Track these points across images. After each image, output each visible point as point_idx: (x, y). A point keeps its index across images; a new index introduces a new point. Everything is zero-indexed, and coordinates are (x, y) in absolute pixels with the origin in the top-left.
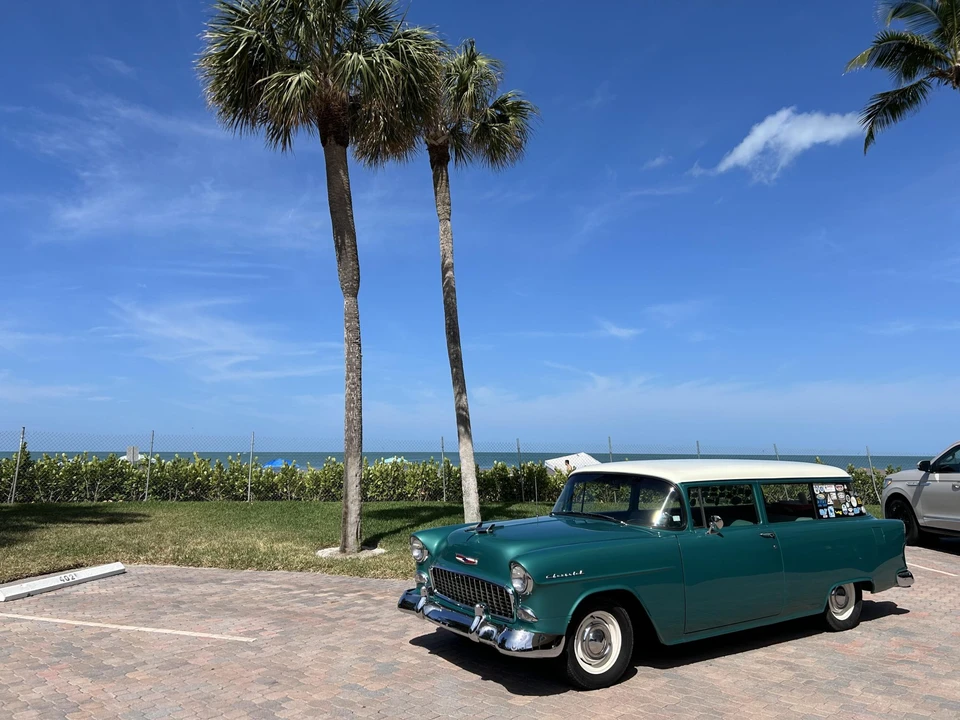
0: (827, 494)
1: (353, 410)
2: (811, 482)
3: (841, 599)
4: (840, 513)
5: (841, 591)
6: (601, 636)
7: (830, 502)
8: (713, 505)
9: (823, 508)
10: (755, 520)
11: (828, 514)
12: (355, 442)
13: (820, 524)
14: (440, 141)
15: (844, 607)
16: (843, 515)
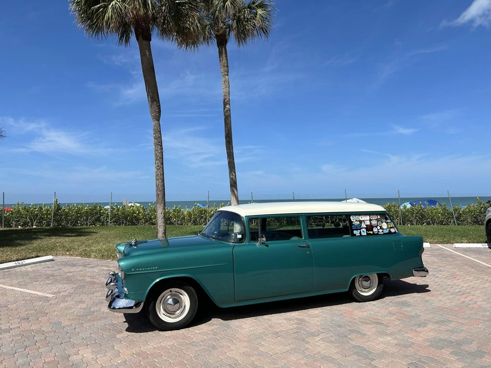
0: (361, 222)
1: (159, 180)
2: (348, 215)
3: (366, 284)
4: (371, 232)
5: (367, 278)
6: (177, 301)
7: (363, 225)
8: (322, 228)
9: (357, 230)
10: (301, 237)
11: (360, 232)
12: (160, 196)
13: (354, 240)
14: (221, 32)
15: (369, 288)
16: (374, 234)
